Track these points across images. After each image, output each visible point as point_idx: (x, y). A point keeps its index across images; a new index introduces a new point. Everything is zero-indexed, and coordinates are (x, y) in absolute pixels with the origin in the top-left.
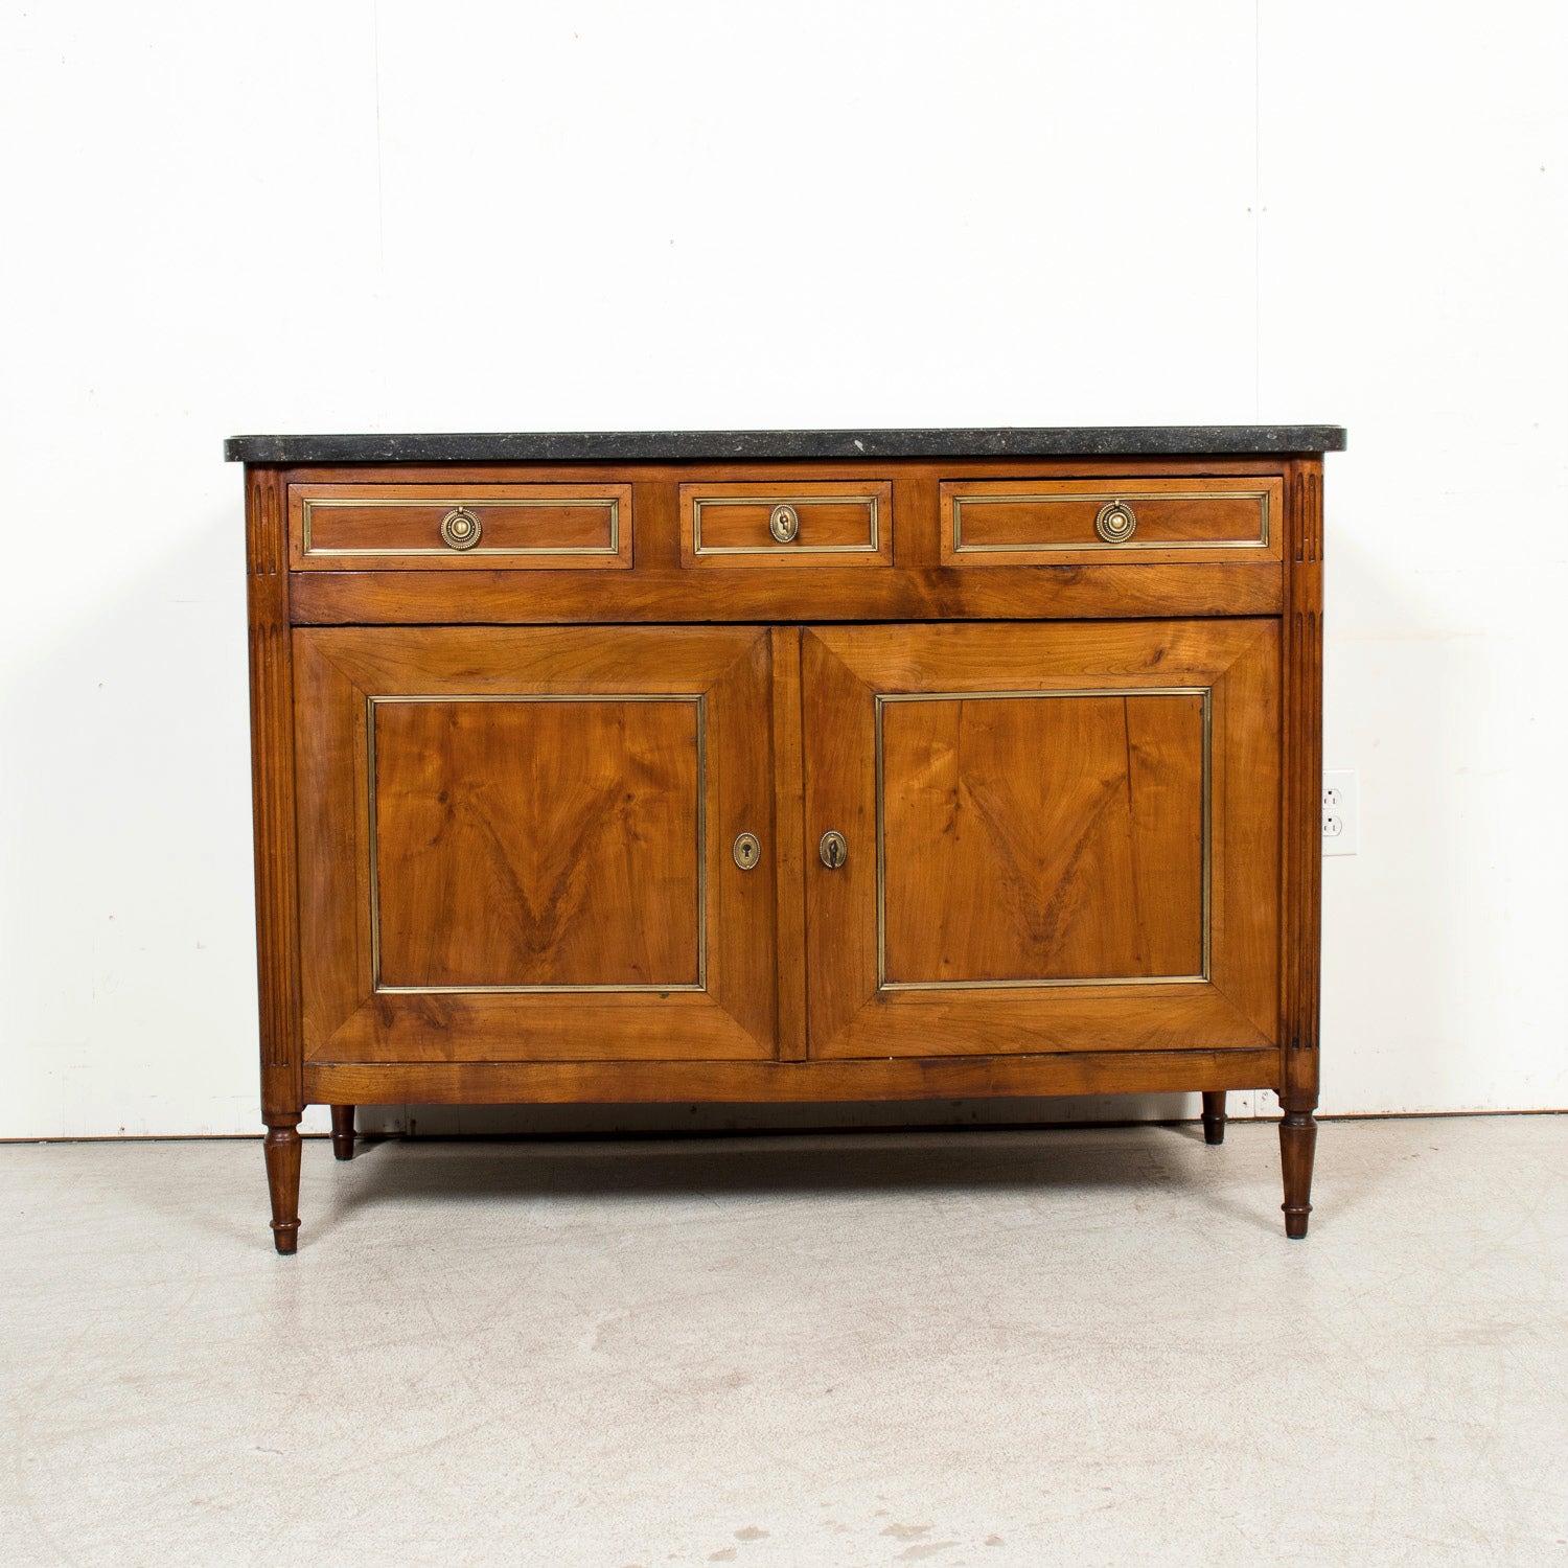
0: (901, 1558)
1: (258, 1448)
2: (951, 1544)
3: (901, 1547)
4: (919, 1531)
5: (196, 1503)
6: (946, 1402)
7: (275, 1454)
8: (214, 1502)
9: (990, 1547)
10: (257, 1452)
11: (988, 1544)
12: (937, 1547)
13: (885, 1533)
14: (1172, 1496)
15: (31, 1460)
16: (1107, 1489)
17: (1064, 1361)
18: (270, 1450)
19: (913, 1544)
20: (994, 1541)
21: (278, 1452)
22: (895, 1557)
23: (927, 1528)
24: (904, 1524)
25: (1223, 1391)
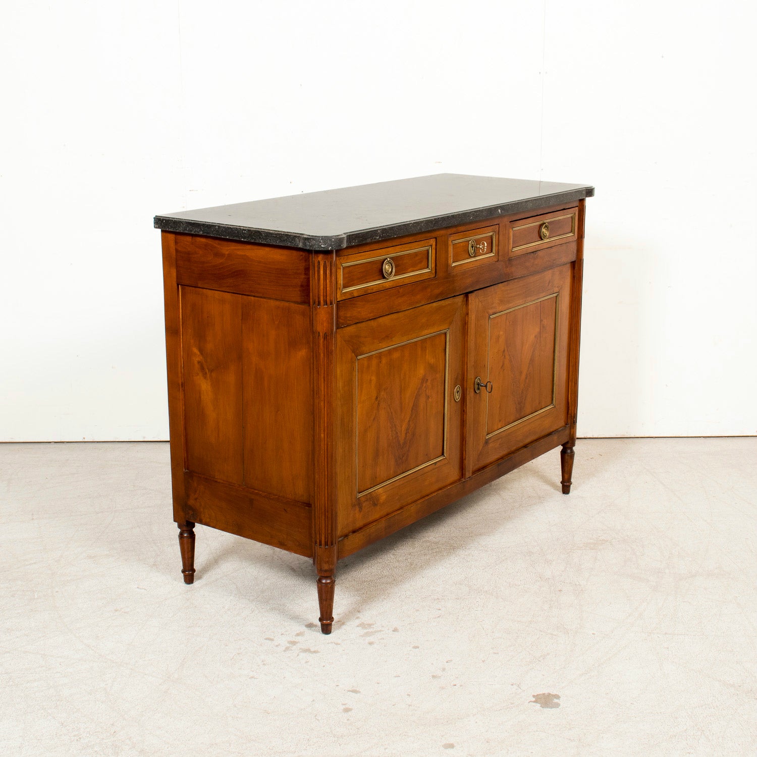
0: (362, 636)
1: (138, 588)
2: (380, 631)
3: (362, 631)
4: (370, 625)
5: (116, 611)
6: (388, 571)
7: (143, 590)
8: (123, 610)
9: (394, 633)
10: (137, 589)
11: (393, 631)
12: (375, 632)
13: (358, 626)
14: (462, 613)
15: (57, 592)
16: (440, 609)
17: (435, 554)
18: (142, 589)
19: (367, 630)
20: (395, 630)
21: (145, 589)
22: (360, 636)
23: (374, 624)
24: (365, 623)
25: (490, 568)
